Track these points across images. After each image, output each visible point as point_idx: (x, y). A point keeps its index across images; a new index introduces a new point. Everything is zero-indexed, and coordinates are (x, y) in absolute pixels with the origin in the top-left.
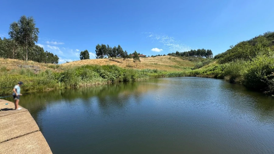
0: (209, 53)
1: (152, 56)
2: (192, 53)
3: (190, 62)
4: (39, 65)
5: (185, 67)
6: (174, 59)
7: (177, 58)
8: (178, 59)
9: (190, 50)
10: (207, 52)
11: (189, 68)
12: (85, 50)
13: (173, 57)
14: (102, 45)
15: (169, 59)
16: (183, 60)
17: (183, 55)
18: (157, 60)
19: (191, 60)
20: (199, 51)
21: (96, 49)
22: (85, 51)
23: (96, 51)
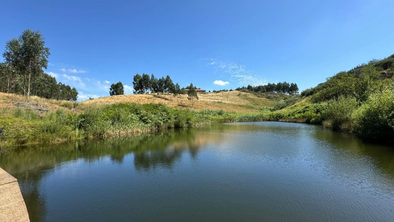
0: (294, 88)
1: (214, 91)
2: (270, 88)
3: (268, 100)
4: (46, 103)
5: (262, 108)
6: (245, 95)
7: (249, 94)
8: (251, 95)
9: (267, 84)
10: (292, 86)
11: (267, 108)
12: (118, 82)
13: (243, 93)
14: (143, 75)
15: (239, 95)
16: (258, 97)
17: (258, 90)
18: (221, 96)
19: (269, 98)
20: (279, 85)
21: (133, 81)
22: (118, 84)
23: (134, 83)
